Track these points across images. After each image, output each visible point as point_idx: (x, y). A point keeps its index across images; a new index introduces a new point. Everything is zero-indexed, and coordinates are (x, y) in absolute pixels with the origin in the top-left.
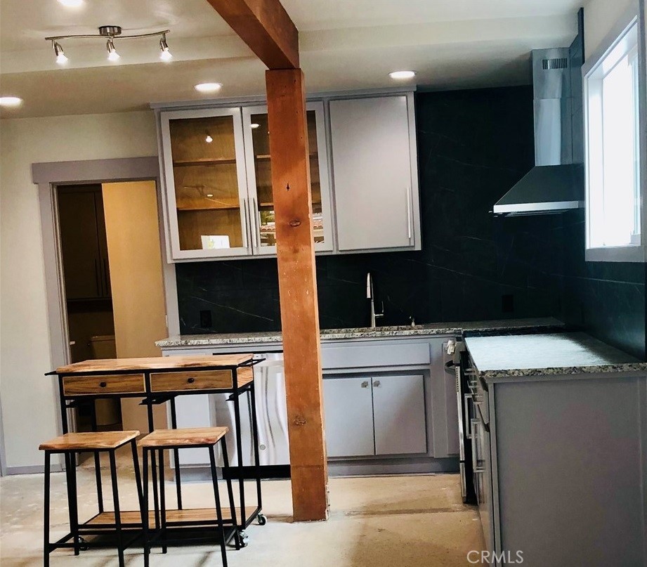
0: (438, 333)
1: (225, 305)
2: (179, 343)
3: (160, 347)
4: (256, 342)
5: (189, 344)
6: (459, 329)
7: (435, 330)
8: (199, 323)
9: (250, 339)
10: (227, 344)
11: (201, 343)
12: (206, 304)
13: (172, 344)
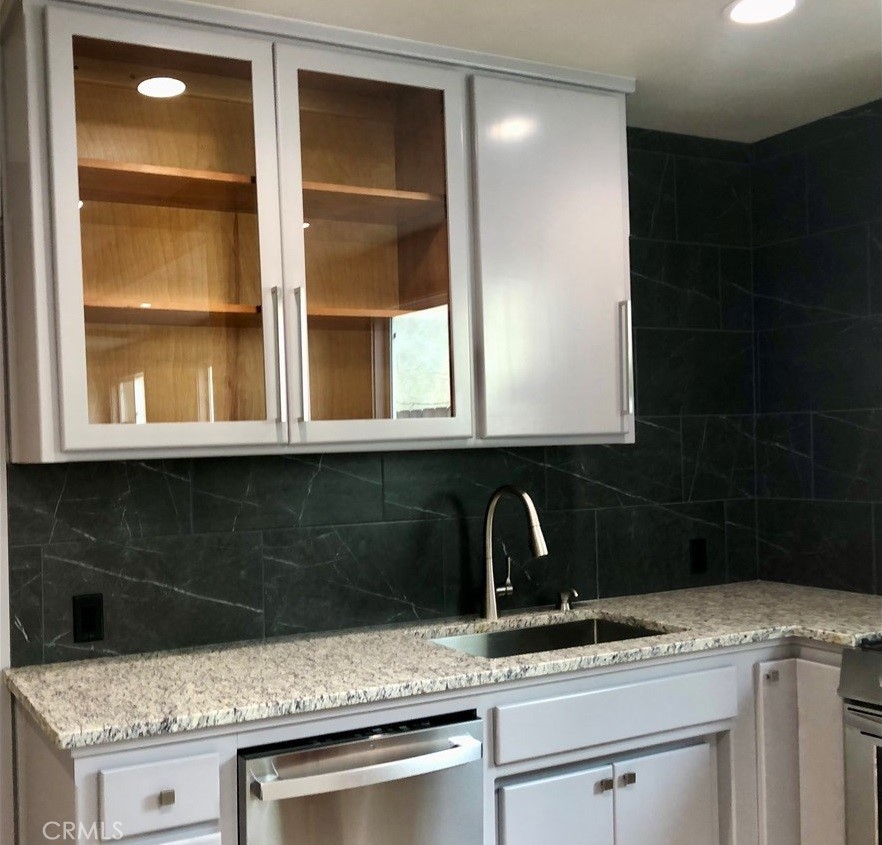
0: (754, 640)
1: (142, 575)
2: (144, 729)
3: (75, 747)
4: (370, 703)
5: (175, 728)
6: (790, 628)
7: (751, 634)
8: (68, 632)
9: (353, 692)
10: (289, 714)
11: (211, 723)
12: (89, 575)
13: (119, 736)
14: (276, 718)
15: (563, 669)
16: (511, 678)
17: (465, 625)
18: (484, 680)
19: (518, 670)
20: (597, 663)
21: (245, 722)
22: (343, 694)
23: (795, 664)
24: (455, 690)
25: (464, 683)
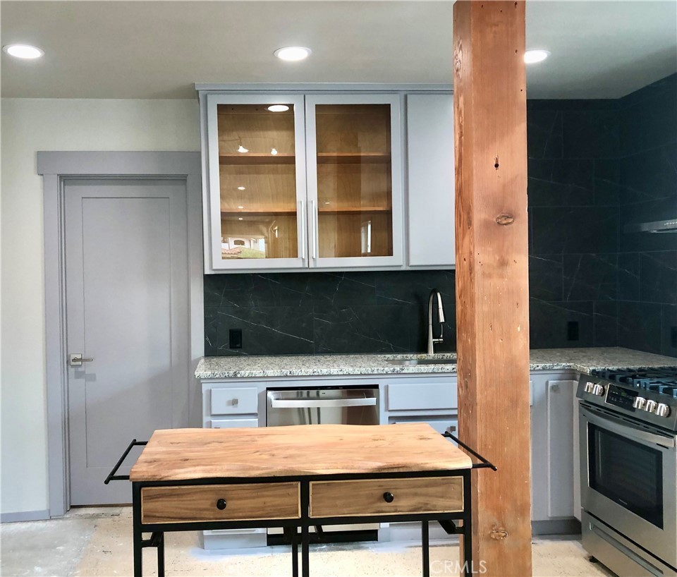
0: (544, 369)
1: (259, 323)
2: (227, 375)
3: (201, 379)
4: (323, 375)
5: (239, 376)
6: (568, 364)
7: (541, 366)
8: (227, 344)
9: (315, 370)
10: (287, 376)
11: (253, 375)
12: (237, 322)
13: (217, 376)
14: (280, 377)
15: (423, 371)
16: (394, 373)
17: (412, 355)
18: (380, 372)
19: (398, 369)
20: (444, 371)
21: (268, 377)
22: (311, 370)
23: (572, 383)
24: (365, 374)
25: (370, 372)
